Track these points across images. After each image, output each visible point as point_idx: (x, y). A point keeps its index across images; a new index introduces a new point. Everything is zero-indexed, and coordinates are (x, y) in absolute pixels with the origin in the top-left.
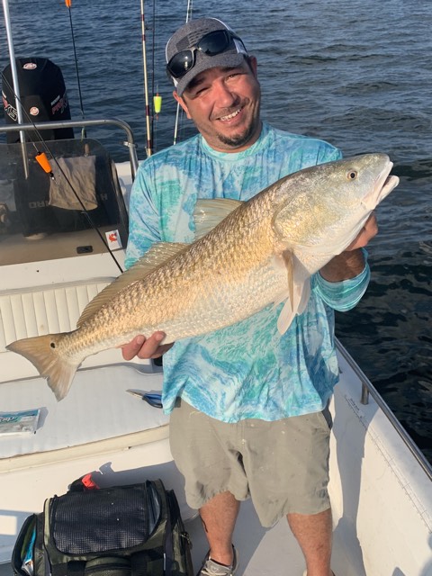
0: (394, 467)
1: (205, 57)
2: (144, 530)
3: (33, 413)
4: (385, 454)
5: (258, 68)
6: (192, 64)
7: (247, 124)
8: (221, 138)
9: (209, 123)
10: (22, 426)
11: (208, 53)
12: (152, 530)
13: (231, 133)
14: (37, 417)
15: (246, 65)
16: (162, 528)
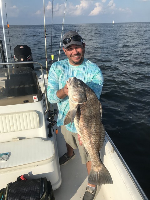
0: (122, 176)
1: (73, 41)
2: (38, 197)
3: (7, 154)
4: (119, 170)
5: (85, 46)
6: (69, 42)
7: (80, 59)
8: (73, 61)
9: (70, 57)
10: (2, 158)
11: (74, 40)
12: (41, 197)
13: (75, 61)
14: (8, 155)
15: (82, 45)
16: (44, 196)
